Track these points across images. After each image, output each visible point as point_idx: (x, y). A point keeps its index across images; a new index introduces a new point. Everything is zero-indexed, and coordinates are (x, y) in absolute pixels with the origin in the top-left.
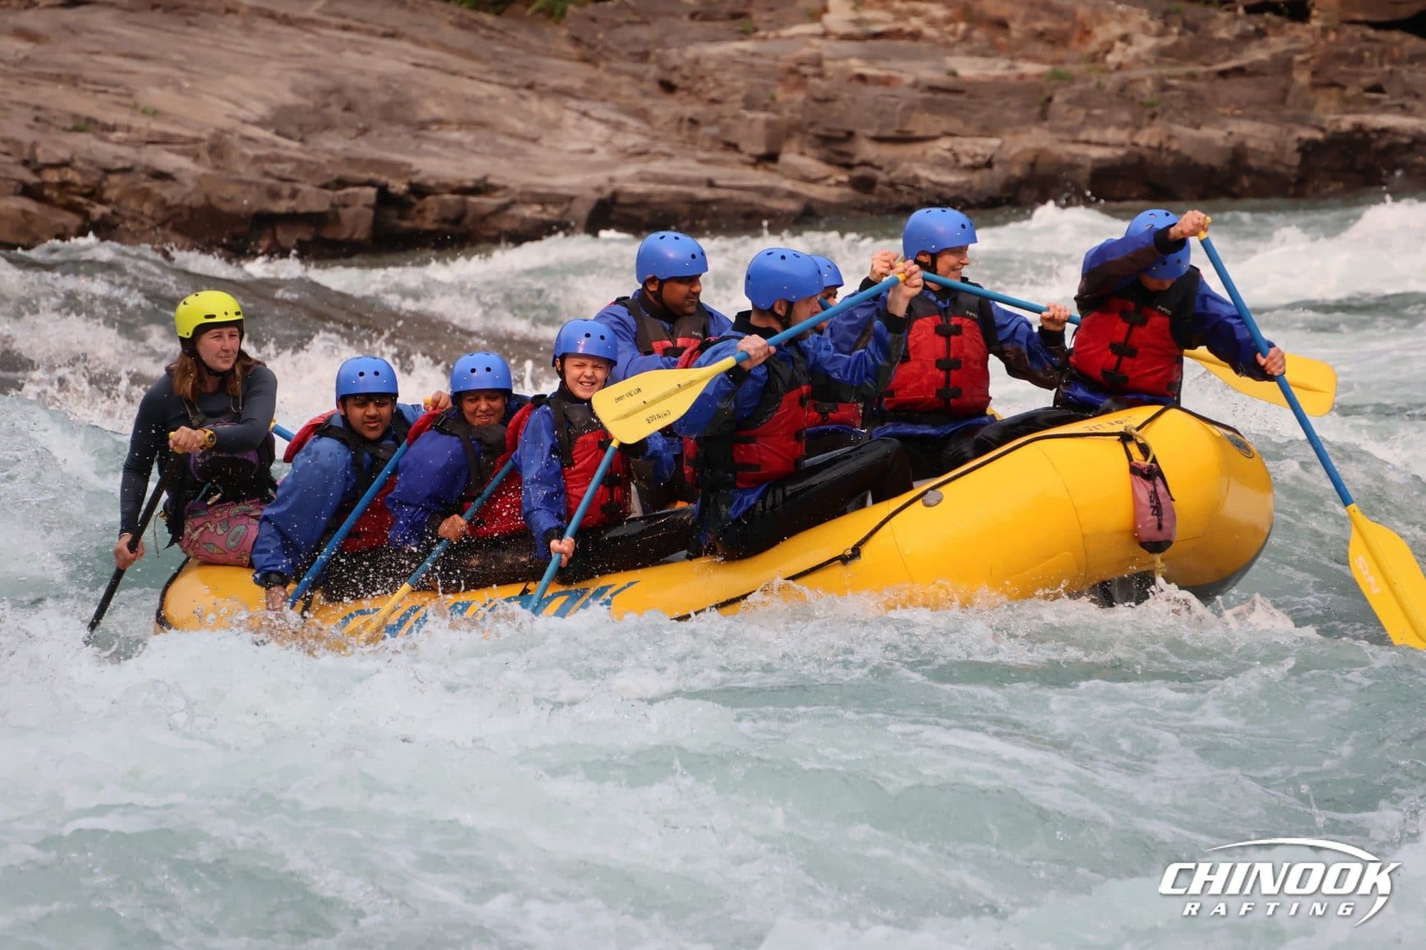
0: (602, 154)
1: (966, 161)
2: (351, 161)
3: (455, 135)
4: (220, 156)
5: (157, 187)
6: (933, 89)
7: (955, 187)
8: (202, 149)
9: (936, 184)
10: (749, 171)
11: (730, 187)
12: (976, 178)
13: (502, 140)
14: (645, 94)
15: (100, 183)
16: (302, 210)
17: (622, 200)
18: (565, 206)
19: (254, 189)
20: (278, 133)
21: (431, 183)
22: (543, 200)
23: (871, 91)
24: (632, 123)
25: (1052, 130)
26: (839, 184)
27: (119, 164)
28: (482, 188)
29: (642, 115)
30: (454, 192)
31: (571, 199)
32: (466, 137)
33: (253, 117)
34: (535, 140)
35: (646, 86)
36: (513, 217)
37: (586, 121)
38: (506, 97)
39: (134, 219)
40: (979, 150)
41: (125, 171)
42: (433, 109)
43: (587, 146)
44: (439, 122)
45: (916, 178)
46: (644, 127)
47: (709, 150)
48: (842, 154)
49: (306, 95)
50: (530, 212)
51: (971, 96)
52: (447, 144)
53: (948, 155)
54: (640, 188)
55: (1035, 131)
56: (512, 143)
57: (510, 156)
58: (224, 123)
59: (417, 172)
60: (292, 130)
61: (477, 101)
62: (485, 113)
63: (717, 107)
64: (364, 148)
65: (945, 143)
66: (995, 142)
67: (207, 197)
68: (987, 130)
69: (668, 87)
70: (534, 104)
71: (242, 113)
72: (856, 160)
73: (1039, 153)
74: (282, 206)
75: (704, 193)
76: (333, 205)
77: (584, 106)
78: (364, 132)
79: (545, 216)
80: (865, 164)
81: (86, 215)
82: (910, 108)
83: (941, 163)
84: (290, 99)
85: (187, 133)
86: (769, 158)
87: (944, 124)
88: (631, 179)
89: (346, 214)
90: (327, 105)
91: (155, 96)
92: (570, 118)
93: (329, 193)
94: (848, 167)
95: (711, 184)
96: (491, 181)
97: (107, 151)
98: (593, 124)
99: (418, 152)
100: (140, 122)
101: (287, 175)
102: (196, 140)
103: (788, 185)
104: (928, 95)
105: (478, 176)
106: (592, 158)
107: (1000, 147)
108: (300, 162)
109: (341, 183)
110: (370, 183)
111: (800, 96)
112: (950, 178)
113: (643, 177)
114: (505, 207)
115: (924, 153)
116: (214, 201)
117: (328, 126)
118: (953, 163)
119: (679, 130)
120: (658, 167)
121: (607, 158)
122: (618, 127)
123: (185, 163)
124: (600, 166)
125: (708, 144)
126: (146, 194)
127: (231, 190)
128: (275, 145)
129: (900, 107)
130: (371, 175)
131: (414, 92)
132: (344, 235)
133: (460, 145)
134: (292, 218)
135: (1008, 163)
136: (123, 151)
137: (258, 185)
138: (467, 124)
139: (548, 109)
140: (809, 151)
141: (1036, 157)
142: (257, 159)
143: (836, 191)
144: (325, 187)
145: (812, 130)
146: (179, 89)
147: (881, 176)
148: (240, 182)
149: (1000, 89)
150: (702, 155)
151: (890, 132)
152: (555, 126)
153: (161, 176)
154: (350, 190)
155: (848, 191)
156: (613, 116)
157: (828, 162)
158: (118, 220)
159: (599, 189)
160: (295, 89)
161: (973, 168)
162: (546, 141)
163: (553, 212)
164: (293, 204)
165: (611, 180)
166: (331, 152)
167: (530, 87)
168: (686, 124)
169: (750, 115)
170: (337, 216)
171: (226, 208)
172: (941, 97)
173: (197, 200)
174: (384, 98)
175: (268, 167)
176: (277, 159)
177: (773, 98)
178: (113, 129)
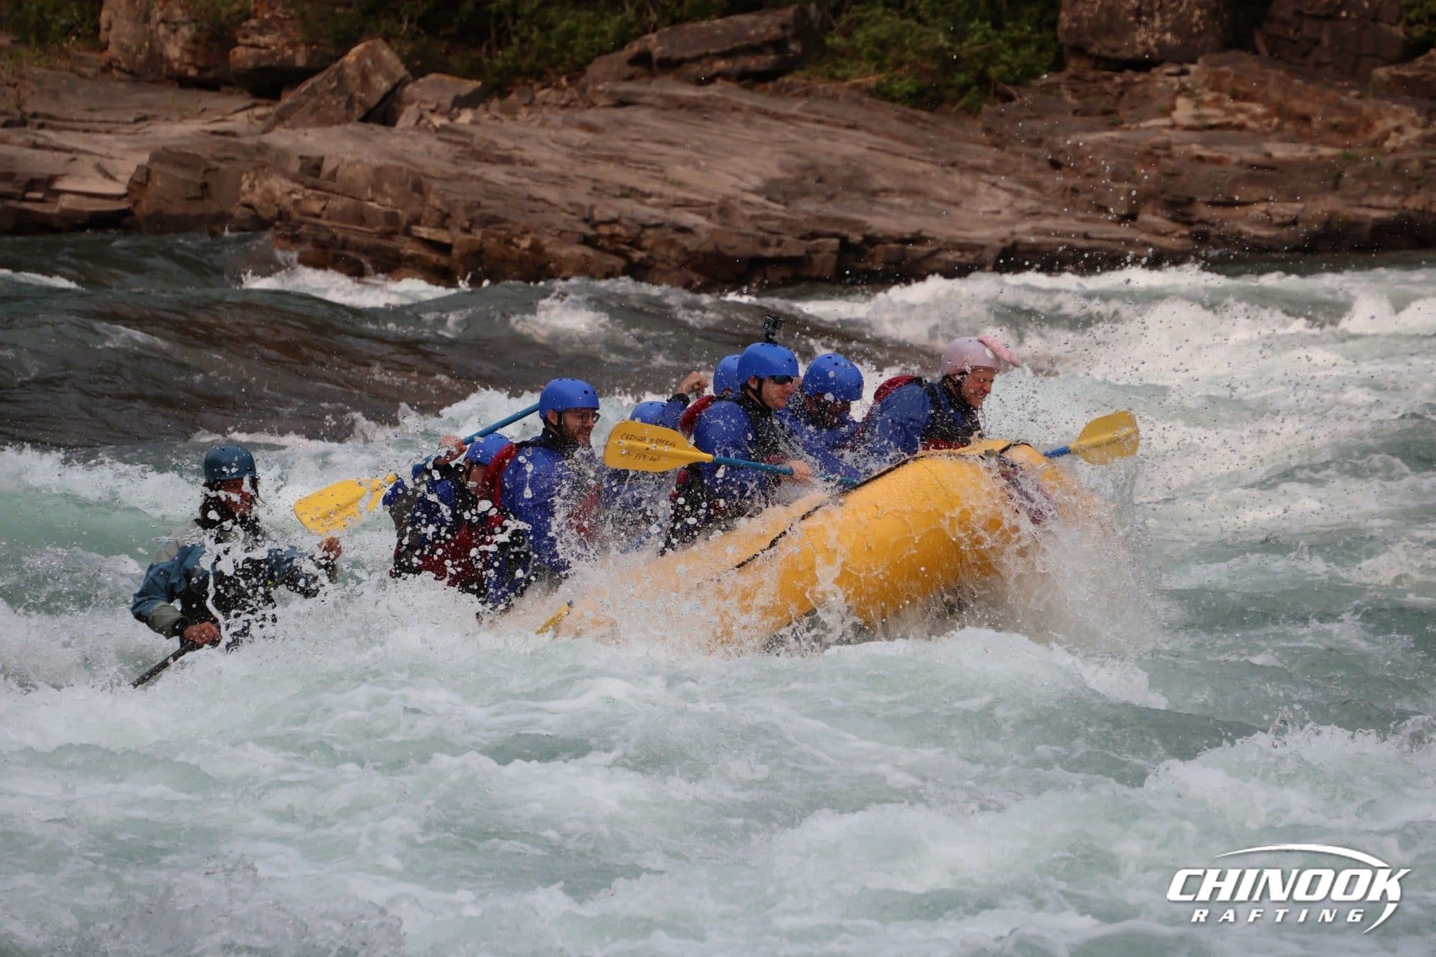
0: (1006, 214)
1: (1277, 220)
2: (822, 219)
3: (898, 200)
4: (727, 216)
5: (679, 238)
6: (1251, 166)
7: (1269, 239)
8: (713, 209)
9: (1255, 237)
10: (1114, 227)
11: (1101, 239)
12: (1284, 232)
13: (932, 204)
14: (1039, 170)
15: (638, 235)
16: (785, 254)
17: (1020, 248)
18: (978, 253)
19: (750, 239)
20: (769, 199)
21: (880, 235)
22: (962, 247)
23: (1207, 169)
24: (1029, 191)
25: (1343, 197)
26: (1181, 236)
27: (653, 222)
28: (918, 239)
29: (1036, 185)
30: (896, 242)
31: (983, 247)
32: (907, 202)
33: (750, 187)
34: (956, 204)
35: (1039, 164)
36: (939, 261)
37: (994, 191)
38: (935, 172)
39: (663, 261)
40: (1287, 212)
41: (657, 226)
42: (881, 181)
43: (994, 208)
44: (886, 190)
45: (1240, 233)
46: (1037, 194)
47: (1086, 211)
48: (1183, 214)
49: (789, 171)
50: (952, 256)
51: (1282, 172)
52: (891, 207)
53: (1264, 215)
54: (1033, 239)
55: (1330, 198)
56: (939, 206)
57: (938, 215)
58: (730, 192)
59: (870, 227)
60: (779, 197)
61: (914, 175)
62: (921, 184)
63: (1092, 180)
64: (831, 210)
65: (1262, 207)
66: (1299, 206)
67: (716, 246)
68: (1292, 198)
69: (1056, 165)
70: (957, 178)
71: (743, 184)
72: (1195, 219)
73: (1333, 214)
74: (770, 252)
75: (1082, 243)
76: (807, 252)
77: (994, 179)
78: (831, 198)
79: (963, 260)
80: (1202, 222)
81: (629, 259)
82: (1236, 181)
83: (1256, 222)
84: (777, 173)
85: (702, 198)
86: (1130, 217)
87: (1261, 192)
88: (1027, 233)
89: (817, 258)
90: (804, 178)
91: (680, 172)
92: (983, 188)
93: (805, 243)
94: (1189, 224)
95: (1086, 236)
96: (924, 234)
97: (644, 212)
98: (999, 192)
99: (870, 213)
100: (669, 191)
101: (774, 229)
102: (709, 204)
103: (1144, 237)
104: (1250, 171)
105: (914, 230)
106: (1000, 217)
107: (1303, 210)
108: (783, 220)
109: (814, 235)
110: (835, 235)
111: (1154, 172)
112: (1265, 233)
113: (1036, 232)
114: (933, 253)
115: (1246, 215)
116: (721, 248)
117: (805, 193)
118: (1268, 222)
119: (1063, 196)
120: (1047, 223)
121: (1010, 217)
122: (1018, 194)
123: (701, 220)
124: (1005, 223)
125: (1085, 206)
126: (672, 243)
127: (735, 240)
128: (766, 208)
129: (1228, 180)
130: (836, 230)
131: (869, 169)
132: (814, 274)
133: (901, 207)
134: (778, 261)
135: (1309, 222)
136: (657, 212)
137: (753, 236)
138: (906, 192)
139: (967, 181)
140: (1159, 211)
141: (1330, 217)
142: (753, 218)
143: (1180, 242)
144: (802, 238)
145: (1163, 196)
146: (697, 167)
147: (1214, 231)
148: (741, 234)
149: (1305, 167)
150: (1080, 214)
151: (1220, 198)
152: (971, 193)
153: (683, 230)
154: (821, 240)
155: (1188, 241)
156: (1015, 186)
157: (1173, 219)
158: (651, 262)
159: (1003, 240)
160: (782, 167)
161: (1282, 225)
162: (964, 205)
163: (969, 257)
164: (778, 250)
165: (1013, 233)
166: (807, 212)
167: (954, 165)
168: (1068, 193)
169: (1116, 186)
170: (811, 259)
171: (730, 253)
172: (1260, 172)
173: (709, 247)
174: (846, 173)
175: (761, 223)
176: (767, 218)
177: (1134, 173)
178: (649, 195)
